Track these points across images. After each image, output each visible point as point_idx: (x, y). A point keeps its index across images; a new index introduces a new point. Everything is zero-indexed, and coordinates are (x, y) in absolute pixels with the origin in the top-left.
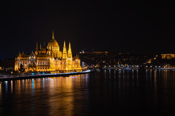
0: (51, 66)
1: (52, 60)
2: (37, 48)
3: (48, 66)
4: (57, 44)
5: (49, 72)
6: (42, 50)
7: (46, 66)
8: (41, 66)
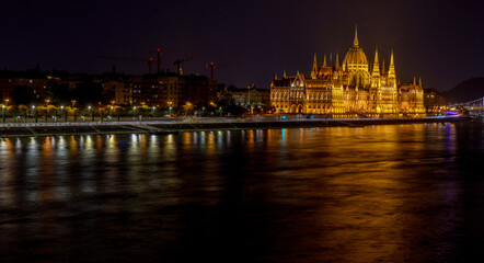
0: (336, 102)
1: (338, 91)
2: (315, 66)
3: (329, 103)
4: (362, 56)
5: (330, 115)
6: (325, 70)
7: (324, 102)
8: (315, 102)
